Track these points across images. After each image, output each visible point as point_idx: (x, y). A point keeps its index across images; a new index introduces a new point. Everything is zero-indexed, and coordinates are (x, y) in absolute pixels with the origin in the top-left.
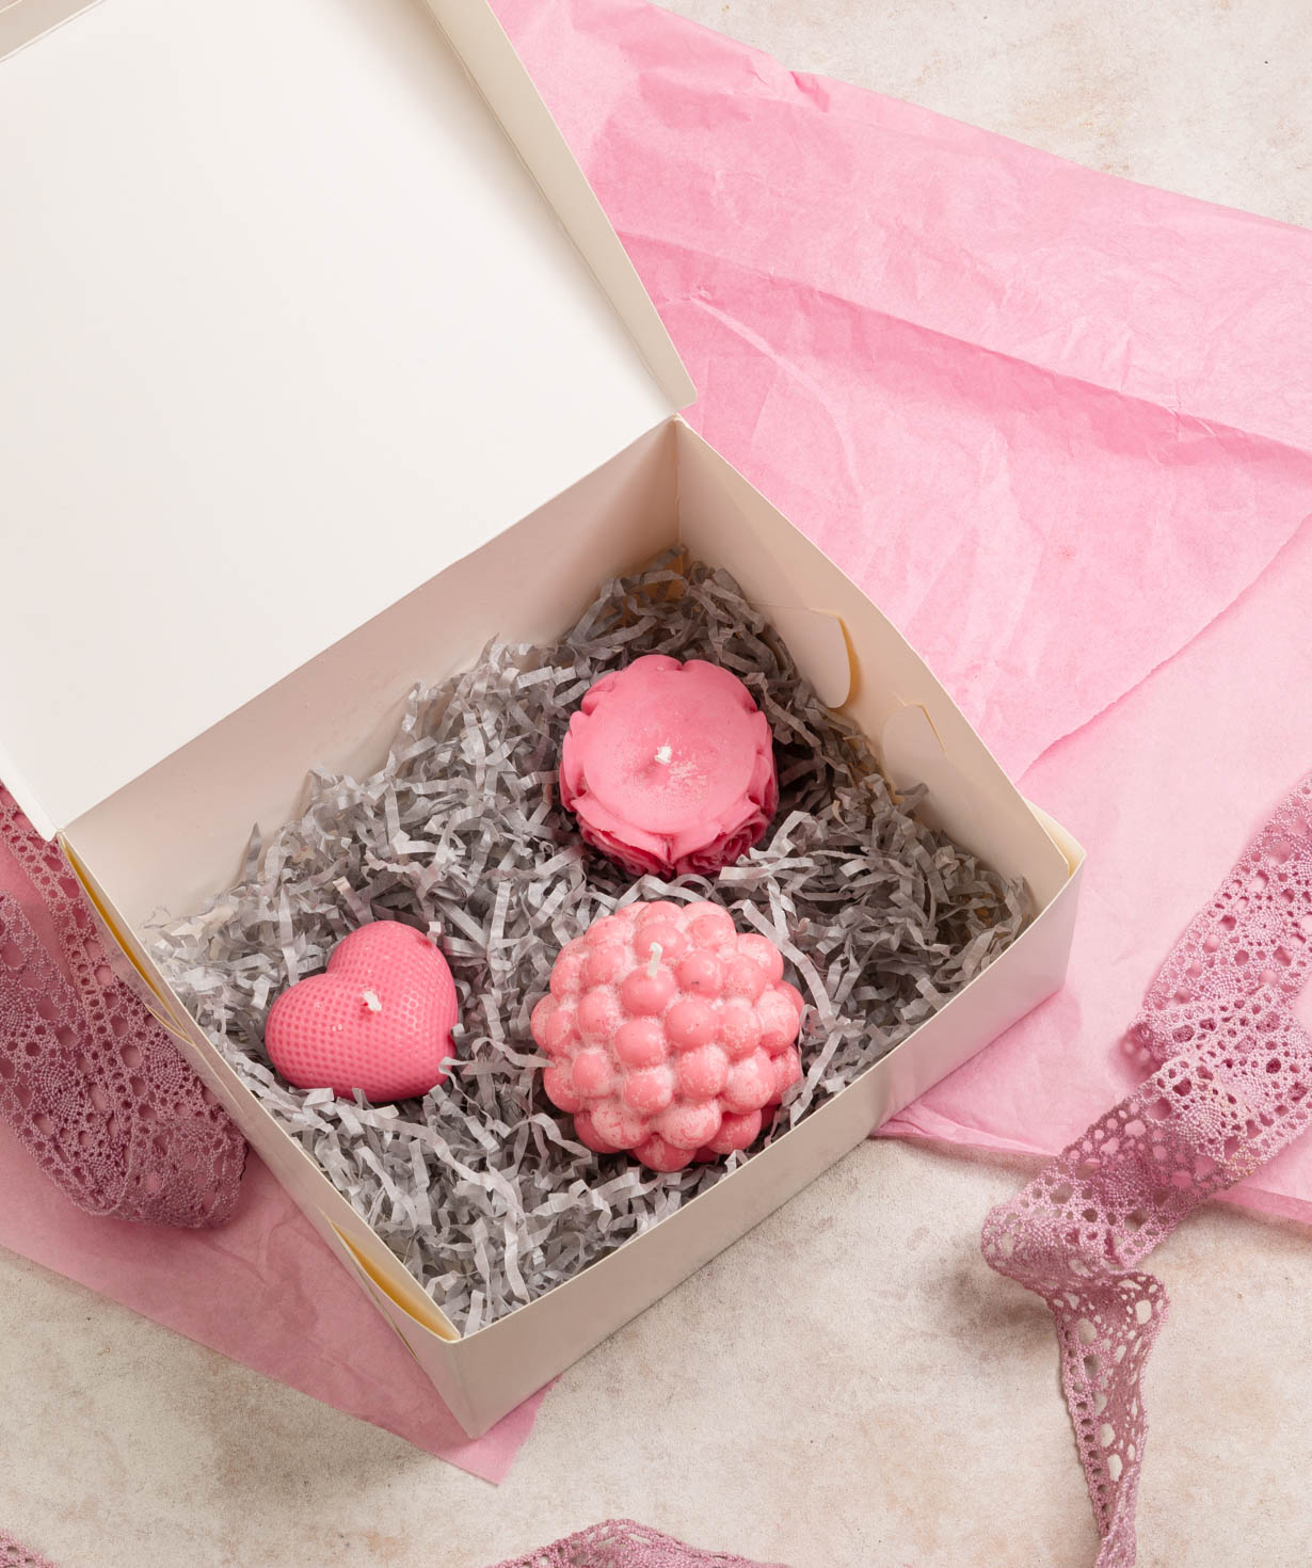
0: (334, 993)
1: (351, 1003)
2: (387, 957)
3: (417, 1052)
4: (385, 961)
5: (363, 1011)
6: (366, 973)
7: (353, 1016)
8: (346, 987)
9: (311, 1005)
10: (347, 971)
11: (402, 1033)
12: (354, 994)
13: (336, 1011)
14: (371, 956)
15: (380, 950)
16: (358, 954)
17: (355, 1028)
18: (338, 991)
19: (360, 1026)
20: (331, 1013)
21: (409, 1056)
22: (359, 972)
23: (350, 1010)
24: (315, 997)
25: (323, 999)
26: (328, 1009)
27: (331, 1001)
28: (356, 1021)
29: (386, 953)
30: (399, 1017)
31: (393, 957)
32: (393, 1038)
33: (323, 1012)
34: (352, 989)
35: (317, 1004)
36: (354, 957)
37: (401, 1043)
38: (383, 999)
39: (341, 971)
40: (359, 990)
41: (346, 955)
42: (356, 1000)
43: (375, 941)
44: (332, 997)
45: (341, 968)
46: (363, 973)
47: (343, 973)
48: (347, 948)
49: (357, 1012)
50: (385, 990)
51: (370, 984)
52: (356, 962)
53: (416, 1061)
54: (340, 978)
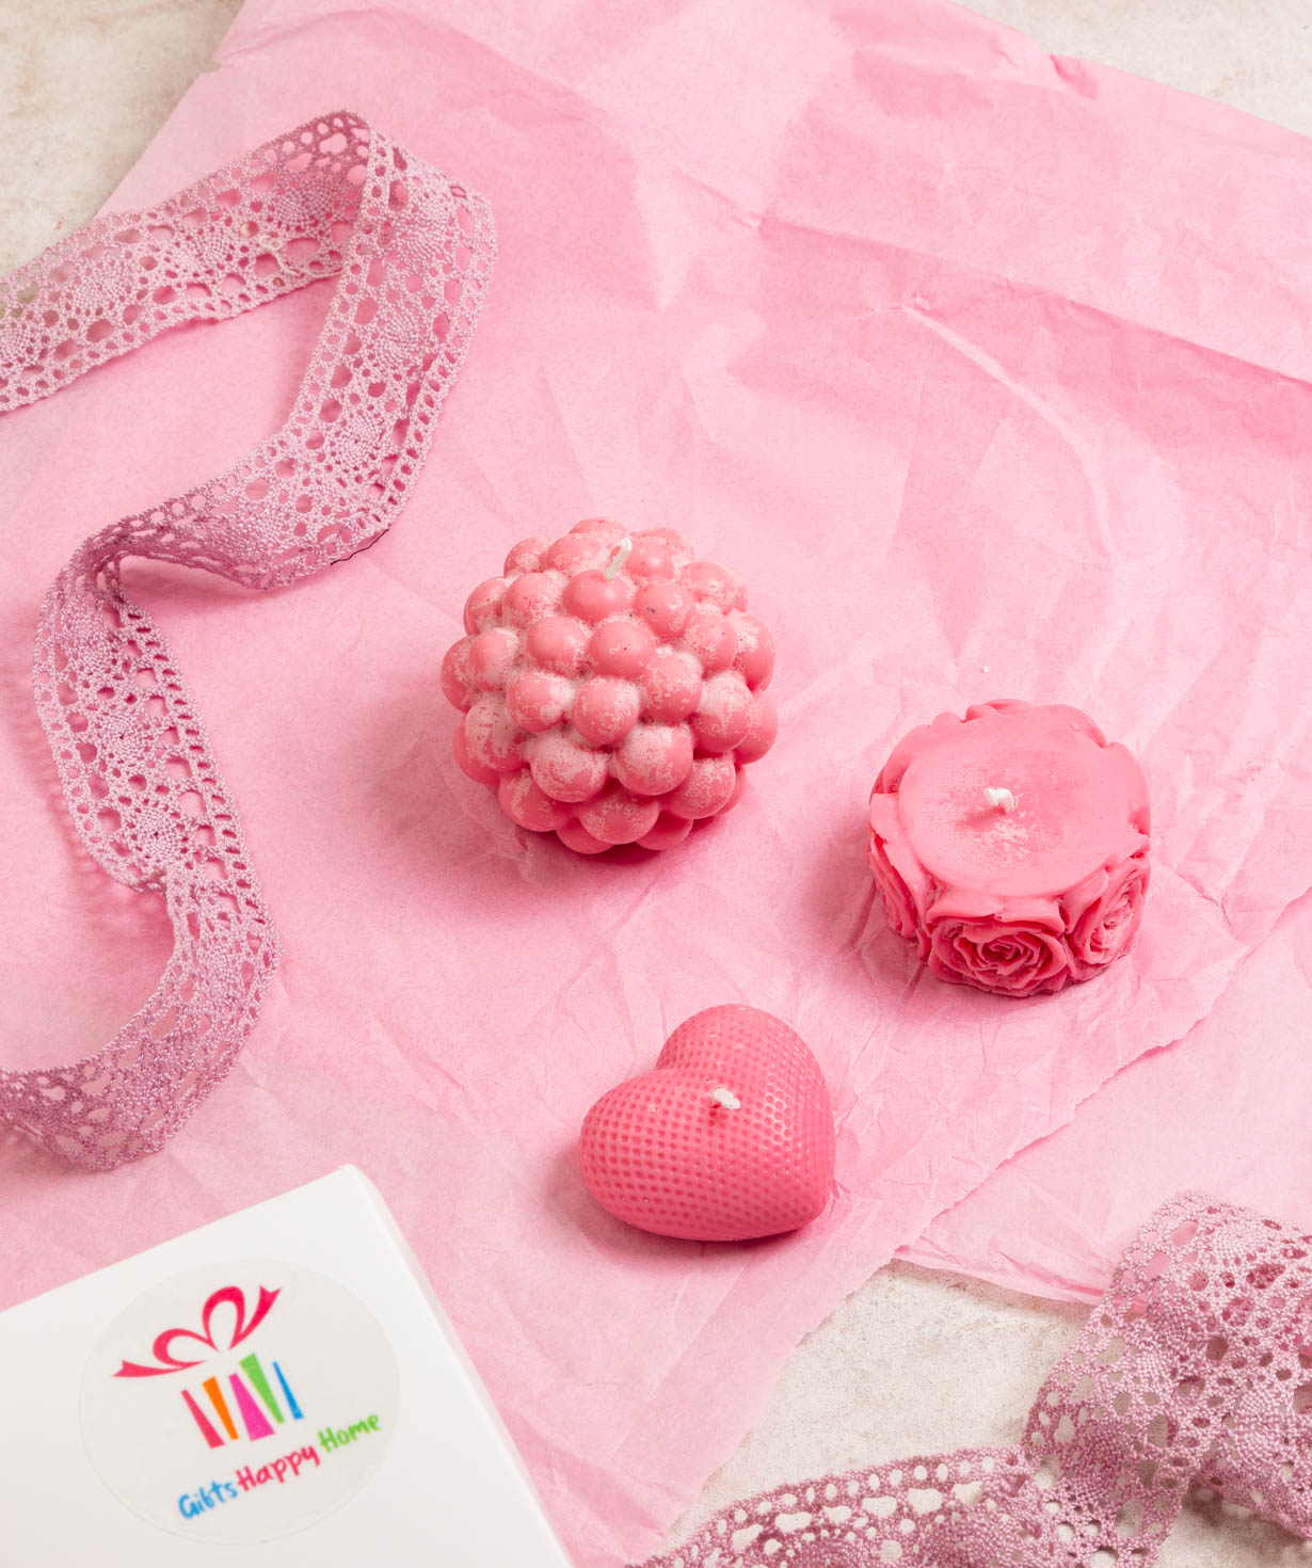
0: (673, 1093)
1: (698, 1104)
2: (741, 1046)
3: (787, 1168)
4: (738, 1051)
5: (713, 1114)
6: (715, 1066)
7: (700, 1120)
8: (688, 1085)
9: (644, 1108)
10: (688, 1065)
11: (767, 1143)
12: (701, 1093)
13: (678, 1115)
14: (719, 1045)
15: (731, 1038)
16: (701, 1044)
17: (704, 1137)
18: (679, 1091)
19: (710, 1133)
20: (671, 1118)
21: (777, 1173)
22: (705, 1065)
23: (696, 1114)
24: (648, 1099)
25: (659, 1101)
26: (666, 1113)
27: (669, 1103)
28: (704, 1127)
29: (740, 1041)
30: (762, 1122)
31: (749, 1045)
32: (756, 1149)
33: (660, 1116)
34: (698, 1087)
35: (652, 1107)
36: (697, 1047)
37: (767, 1155)
38: (740, 1097)
39: (680, 1066)
40: (707, 1088)
41: (684, 1046)
42: (703, 1101)
43: (722, 1026)
44: (673, 1098)
45: (678, 1061)
46: (710, 1066)
47: (682, 1068)
48: (684, 1037)
49: (706, 1117)
50: (742, 1087)
51: (721, 1080)
52: (699, 1053)
53: (787, 1180)
54: (680, 1074)
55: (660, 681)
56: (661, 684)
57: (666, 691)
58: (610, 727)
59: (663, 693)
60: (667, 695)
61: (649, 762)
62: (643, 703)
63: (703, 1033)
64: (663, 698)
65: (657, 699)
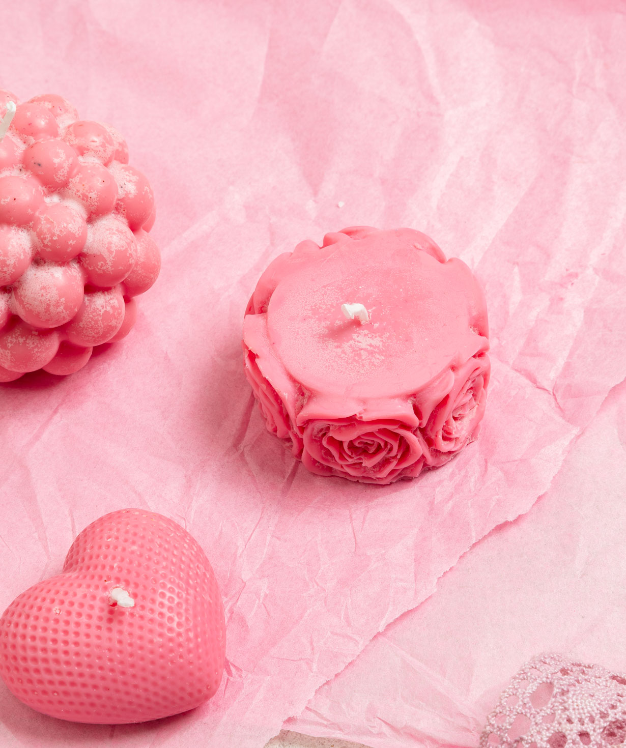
0: (75, 595)
1: (98, 603)
2: (135, 548)
3: (181, 657)
4: (133, 552)
5: (111, 612)
6: (112, 568)
7: (100, 618)
8: (89, 586)
9: (49, 610)
10: (88, 568)
11: (161, 635)
12: (101, 593)
13: (79, 615)
14: (116, 547)
15: (126, 541)
16: (100, 547)
17: (104, 633)
18: (80, 592)
19: (110, 630)
20: (74, 618)
21: (172, 662)
22: (104, 567)
23: (96, 612)
24: (53, 601)
25: (62, 602)
26: (69, 613)
27: (72, 604)
28: (104, 624)
29: (134, 543)
30: (156, 616)
31: (142, 546)
32: (151, 642)
33: (64, 617)
34: (97, 587)
35: (56, 608)
36: (96, 550)
37: (162, 646)
38: (135, 596)
39: (81, 569)
40: (106, 588)
41: (85, 549)
42: (103, 600)
43: (118, 530)
44: (74, 599)
45: (80, 564)
46: (107, 568)
47: (83, 571)
48: (86, 542)
49: (105, 614)
50: (137, 585)
51: (118, 580)
52: (98, 556)
53: (181, 667)
54: (81, 576)
55: (48, 226)
56: (49, 230)
57: (53, 235)
58: (5, 269)
59: (51, 237)
60: (55, 238)
61: (44, 298)
62: (34, 247)
63: (101, 538)
64: (51, 241)
65: (46, 242)
